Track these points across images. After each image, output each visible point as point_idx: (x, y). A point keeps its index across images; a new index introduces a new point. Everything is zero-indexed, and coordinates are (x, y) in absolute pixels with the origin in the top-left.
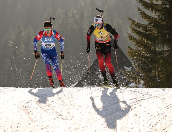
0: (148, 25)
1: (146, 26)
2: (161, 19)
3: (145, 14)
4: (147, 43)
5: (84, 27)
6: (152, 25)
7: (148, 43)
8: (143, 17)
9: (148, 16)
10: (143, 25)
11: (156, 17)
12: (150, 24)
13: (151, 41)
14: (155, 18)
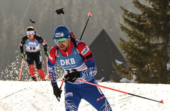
0: (142, 15)
1: (140, 16)
2: (155, 9)
3: (139, 3)
4: (140, 34)
5: (72, 15)
6: (146, 15)
7: (142, 35)
8: (136, 6)
9: (141, 5)
10: (136, 15)
11: (151, 7)
12: (144, 14)
13: (145, 32)
14: (149, 8)
